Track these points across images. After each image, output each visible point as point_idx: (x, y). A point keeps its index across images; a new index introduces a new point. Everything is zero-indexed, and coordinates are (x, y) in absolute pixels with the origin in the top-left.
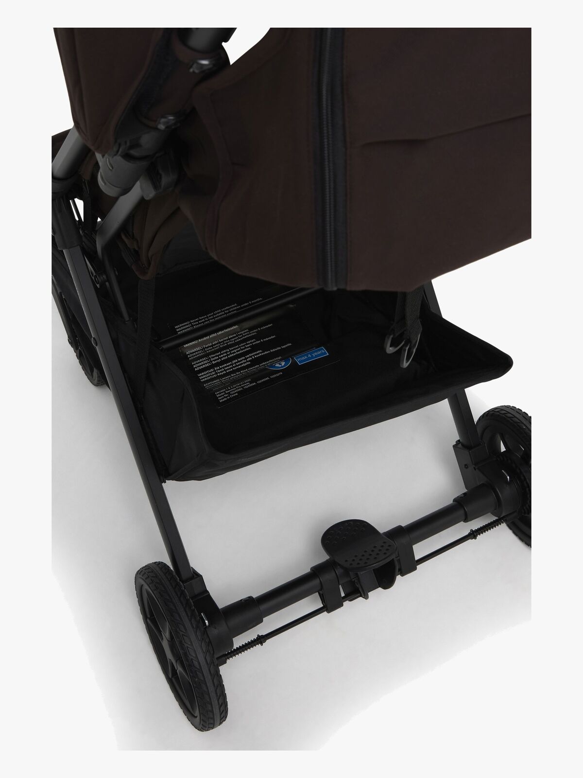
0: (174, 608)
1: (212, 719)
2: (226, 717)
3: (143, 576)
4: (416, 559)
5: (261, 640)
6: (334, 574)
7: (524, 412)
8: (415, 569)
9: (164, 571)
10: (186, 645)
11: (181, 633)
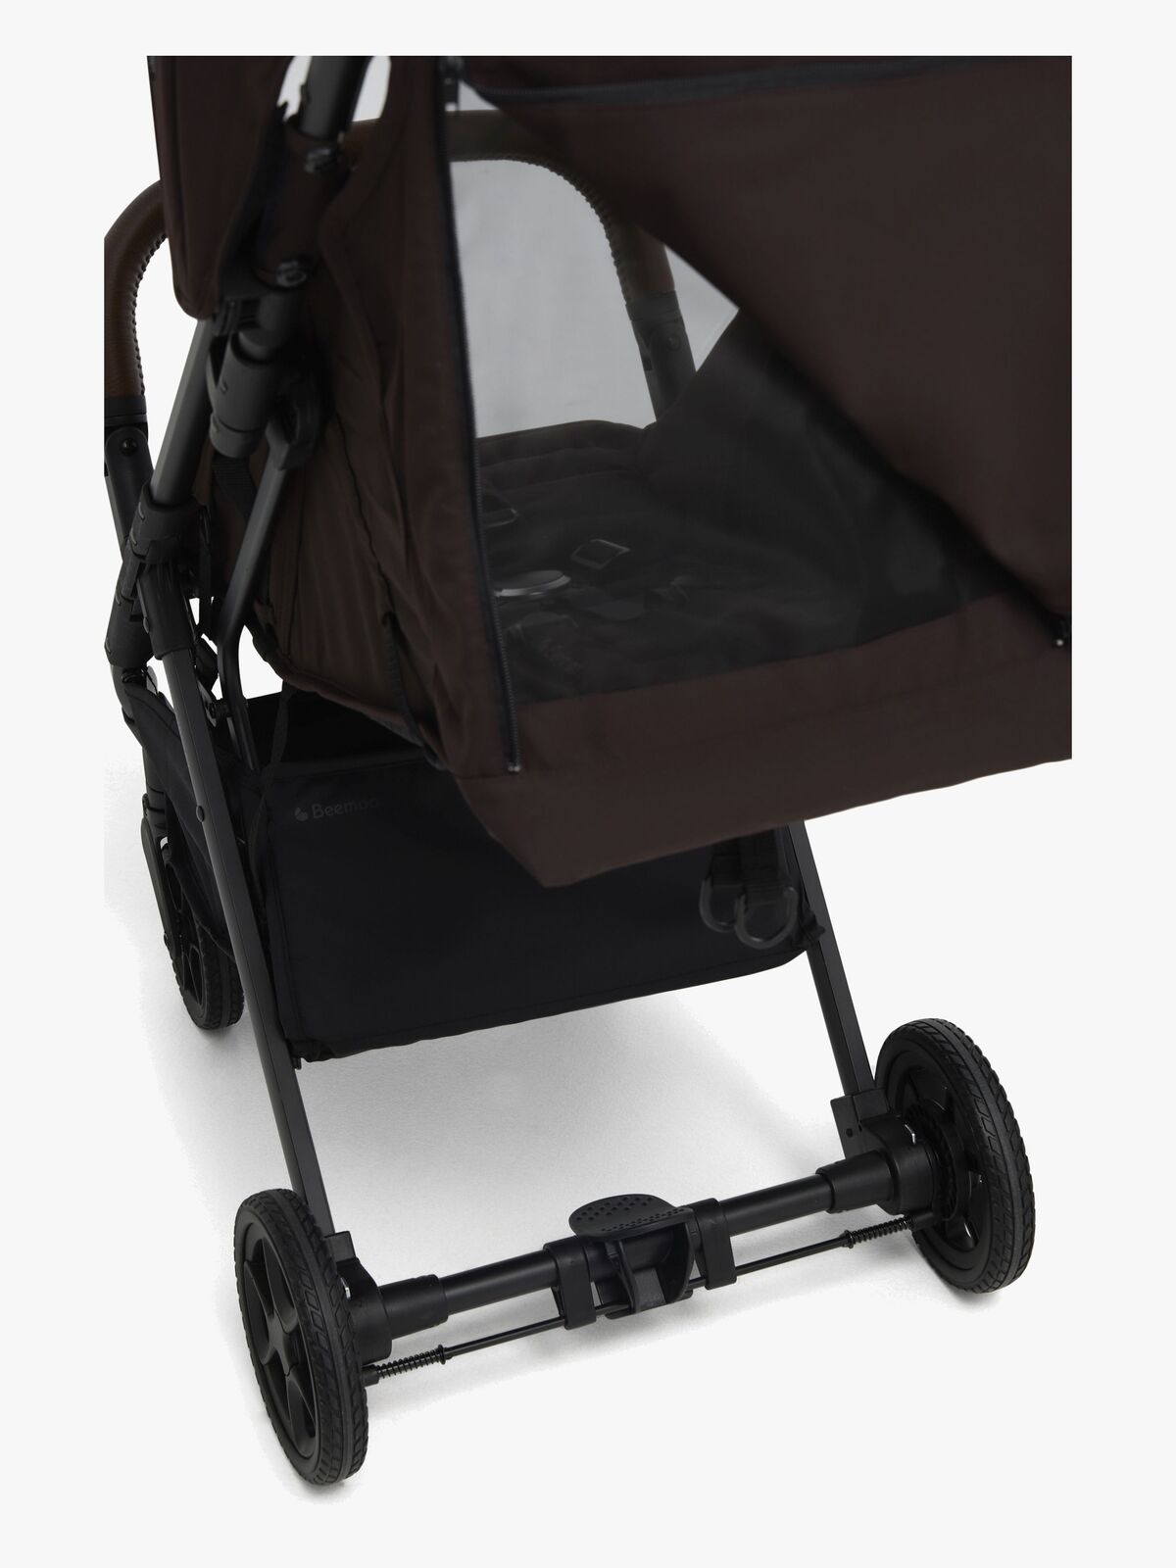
0: (297, 1249)
1: (338, 1460)
2: (361, 1464)
3: (255, 1208)
4: (736, 1265)
5: (441, 1355)
6: (581, 1257)
7: (967, 1037)
8: (733, 1280)
9: (295, 1205)
10: (310, 1308)
11: (304, 1288)
